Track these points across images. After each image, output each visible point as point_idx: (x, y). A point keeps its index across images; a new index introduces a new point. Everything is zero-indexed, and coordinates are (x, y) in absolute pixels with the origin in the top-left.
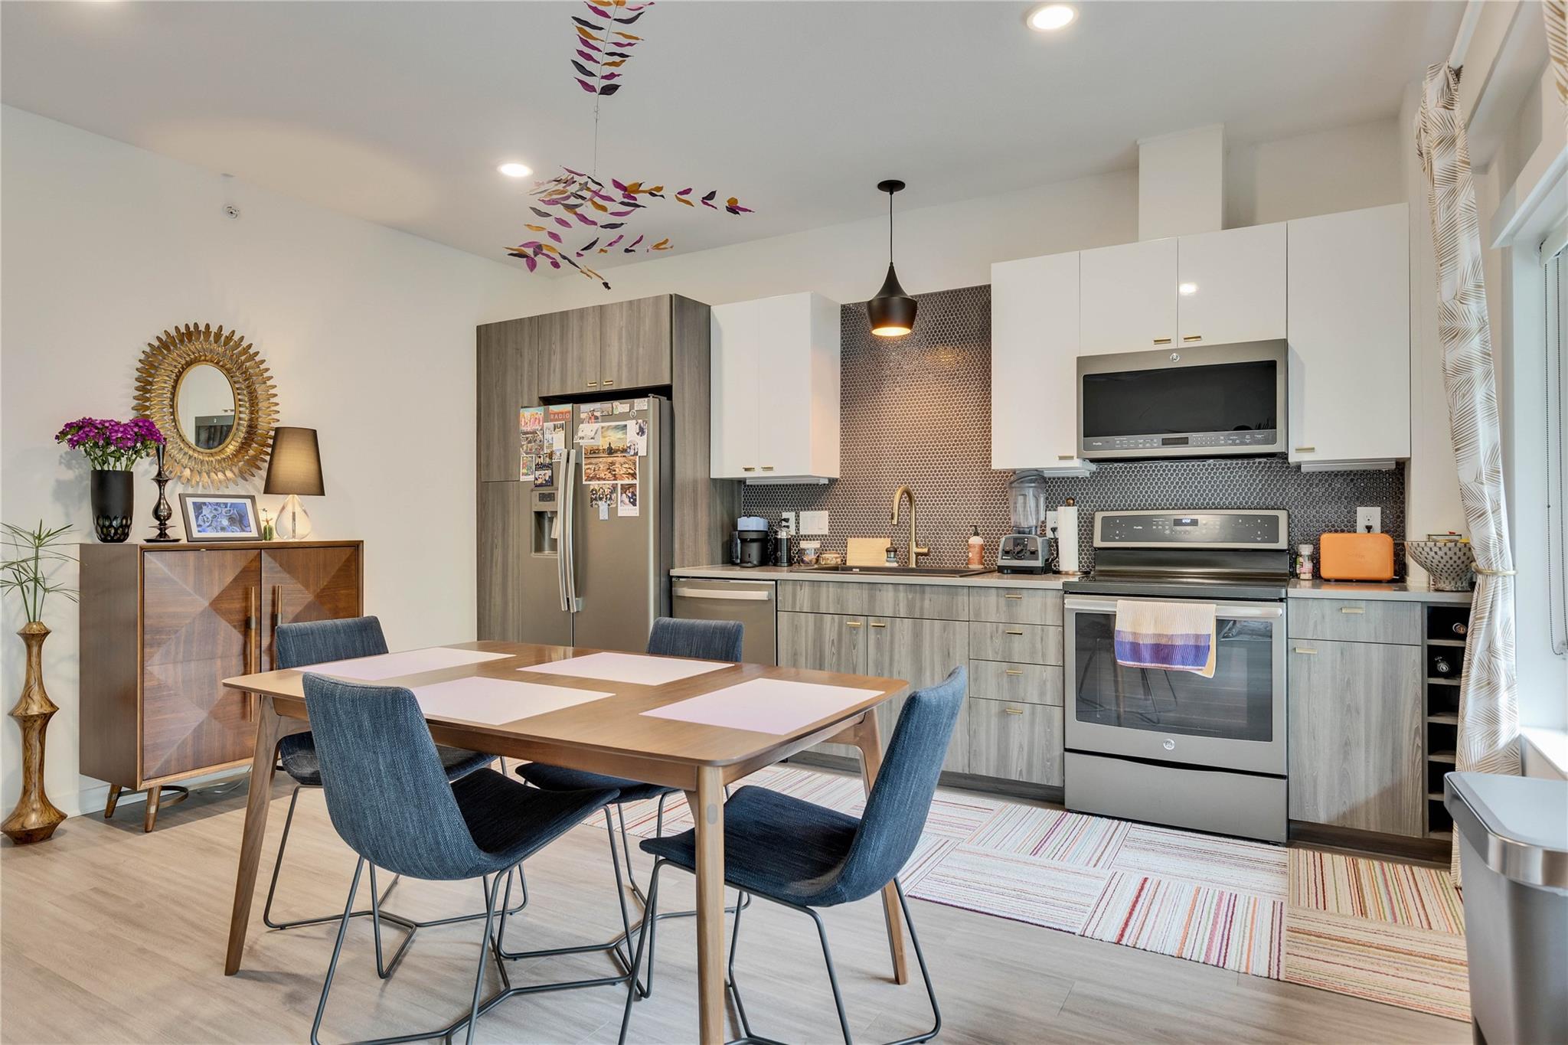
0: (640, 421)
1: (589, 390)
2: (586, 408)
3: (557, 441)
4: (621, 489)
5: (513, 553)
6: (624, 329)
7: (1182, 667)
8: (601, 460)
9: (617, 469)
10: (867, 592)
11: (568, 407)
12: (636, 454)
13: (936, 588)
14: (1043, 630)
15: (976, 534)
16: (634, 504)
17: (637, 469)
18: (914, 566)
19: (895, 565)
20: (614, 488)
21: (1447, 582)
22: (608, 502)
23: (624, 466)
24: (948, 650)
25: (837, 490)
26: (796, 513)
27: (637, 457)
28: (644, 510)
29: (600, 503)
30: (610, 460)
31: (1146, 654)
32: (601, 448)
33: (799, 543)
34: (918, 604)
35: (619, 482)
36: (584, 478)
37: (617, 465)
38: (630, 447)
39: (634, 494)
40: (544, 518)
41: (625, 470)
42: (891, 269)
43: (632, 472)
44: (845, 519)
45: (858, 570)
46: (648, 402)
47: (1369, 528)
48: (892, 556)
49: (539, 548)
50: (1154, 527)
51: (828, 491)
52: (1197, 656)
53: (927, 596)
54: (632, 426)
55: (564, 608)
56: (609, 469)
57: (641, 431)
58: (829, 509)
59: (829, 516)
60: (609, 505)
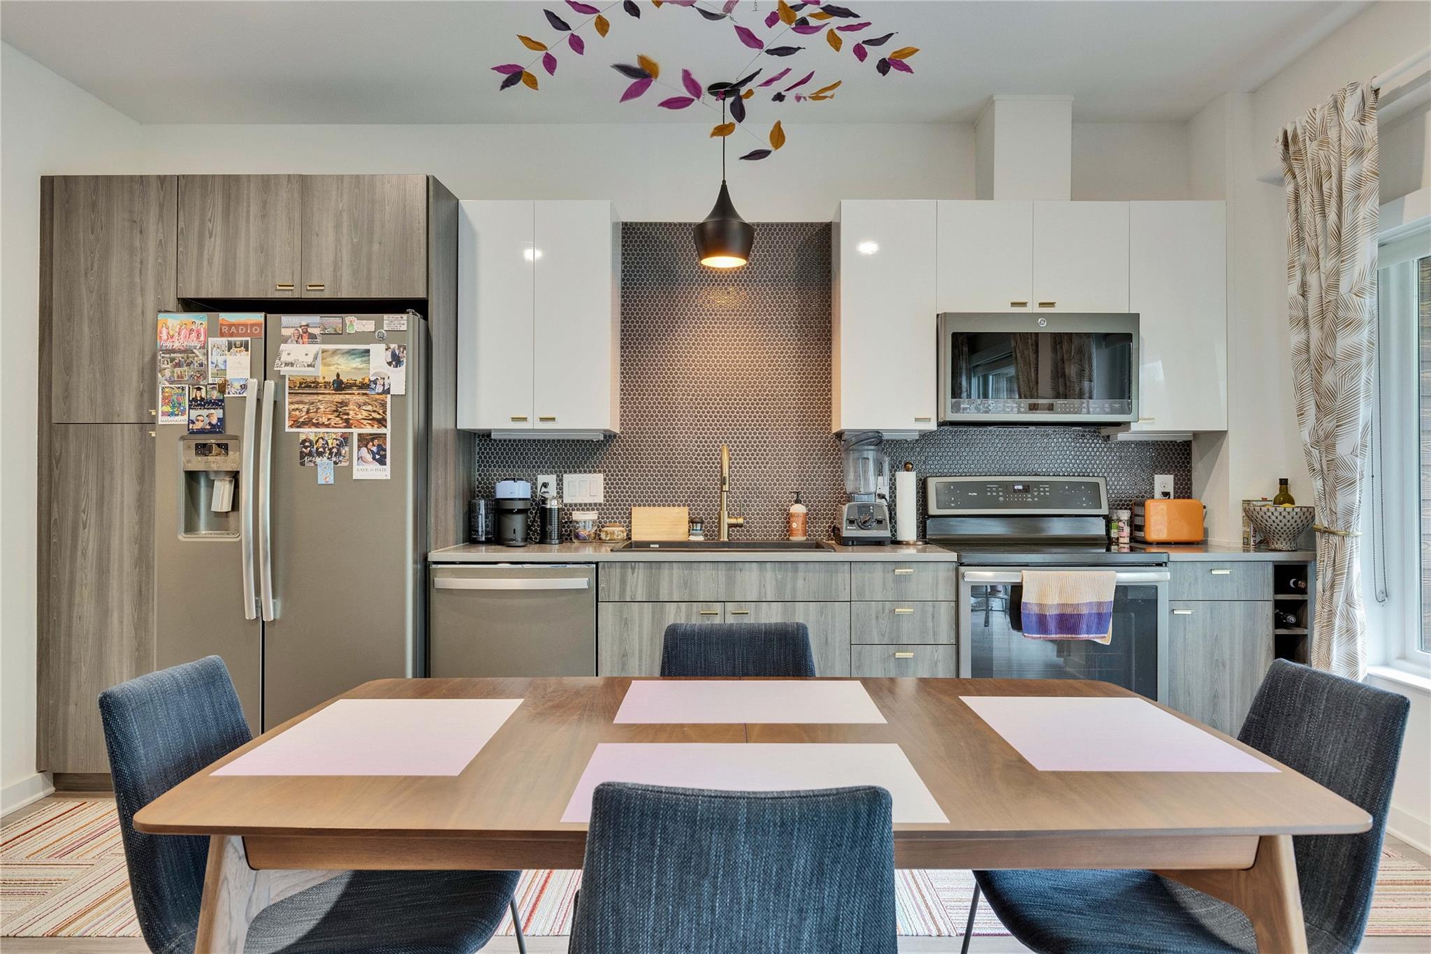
0: (392, 346)
1: (278, 295)
2: (290, 323)
3: (238, 367)
4: (359, 441)
5: (121, 536)
6: (345, 216)
7: (1087, 636)
8: (320, 397)
9: (351, 412)
10: (724, 572)
11: (258, 317)
12: (387, 391)
13: (812, 565)
14: (934, 607)
15: (797, 501)
16: (382, 461)
17: (389, 412)
18: (726, 539)
19: (701, 538)
20: (345, 440)
21: (1284, 543)
22: (334, 459)
23: (364, 408)
24: (826, 635)
25: (615, 447)
26: (558, 476)
27: (389, 396)
28: (397, 471)
29: (318, 460)
30: (339, 398)
31: (1052, 625)
32: (321, 380)
33: (571, 514)
34: (789, 585)
35: (355, 431)
36: (287, 423)
37: (351, 407)
38: (375, 382)
39: (381, 448)
40: (198, 482)
41: (365, 414)
42: (724, 189)
43: (378, 417)
44: (627, 484)
45: (657, 546)
46: (408, 320)
47: (1166, 494)
48: (699, 528)
49: (190, 527)
50: (989, 494)
51: (603, 450)
52: (1099, 624)
53: (801, 575)
54: (379, 354)
55: (251, 614)
56: (337, 411)
57: (396, 360)
58: (605, 471)
59: (605, 480)
60: (335, 463)
